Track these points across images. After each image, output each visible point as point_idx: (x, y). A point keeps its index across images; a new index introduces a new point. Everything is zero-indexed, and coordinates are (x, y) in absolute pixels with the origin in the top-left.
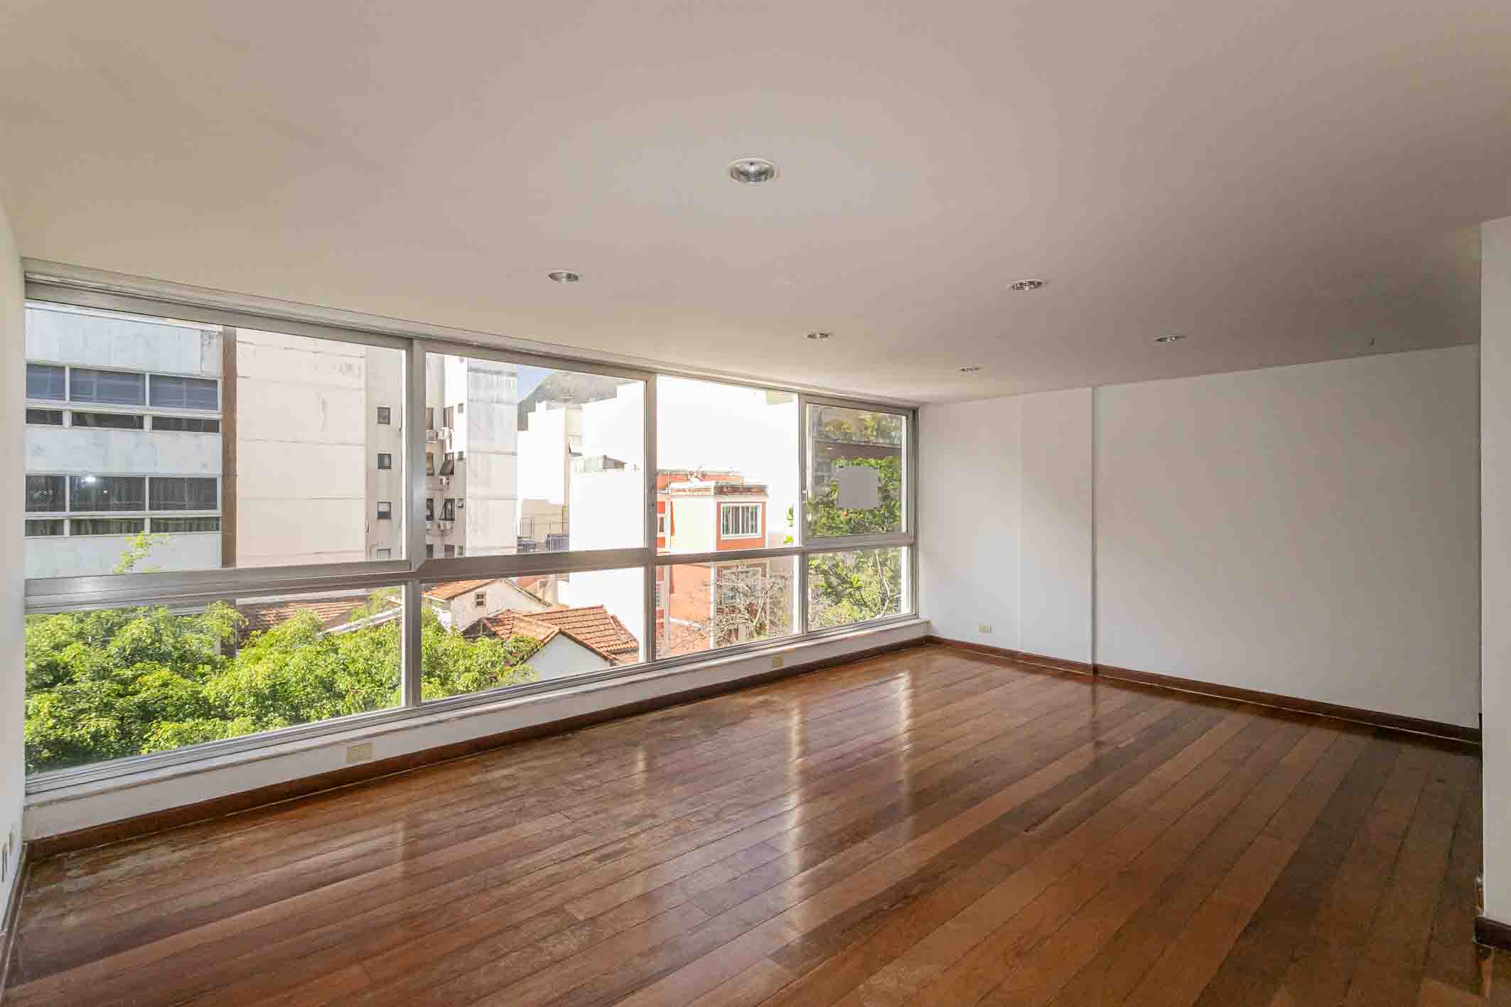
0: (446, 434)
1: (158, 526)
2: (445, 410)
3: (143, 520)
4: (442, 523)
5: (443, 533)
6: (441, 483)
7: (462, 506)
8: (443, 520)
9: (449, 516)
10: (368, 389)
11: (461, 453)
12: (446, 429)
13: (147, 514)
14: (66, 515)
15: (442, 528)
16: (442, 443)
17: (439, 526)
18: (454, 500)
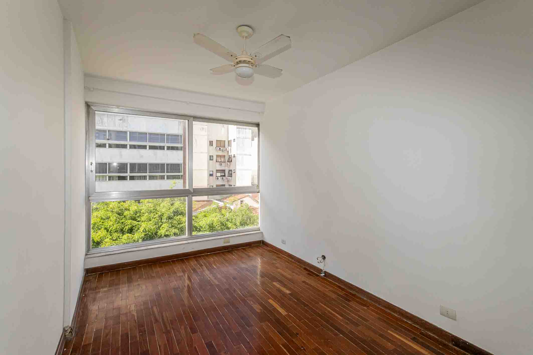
0: (230, 149)
1: (168, 177)
2: (229, 141)
3: (165, 176)
4: (228, 177)
5: (228, 181)
6: (228, 165)
7: (235, 172)
8: (228, 176)
9: (231, 175)
10: (208, 136)
11: (234, 155)
12: (230, 147)
13: (166, 174)
14: (147, 174)
15: (228, 179)
16: (228, 151)
17: (227, 179)
18: (232, 170)
